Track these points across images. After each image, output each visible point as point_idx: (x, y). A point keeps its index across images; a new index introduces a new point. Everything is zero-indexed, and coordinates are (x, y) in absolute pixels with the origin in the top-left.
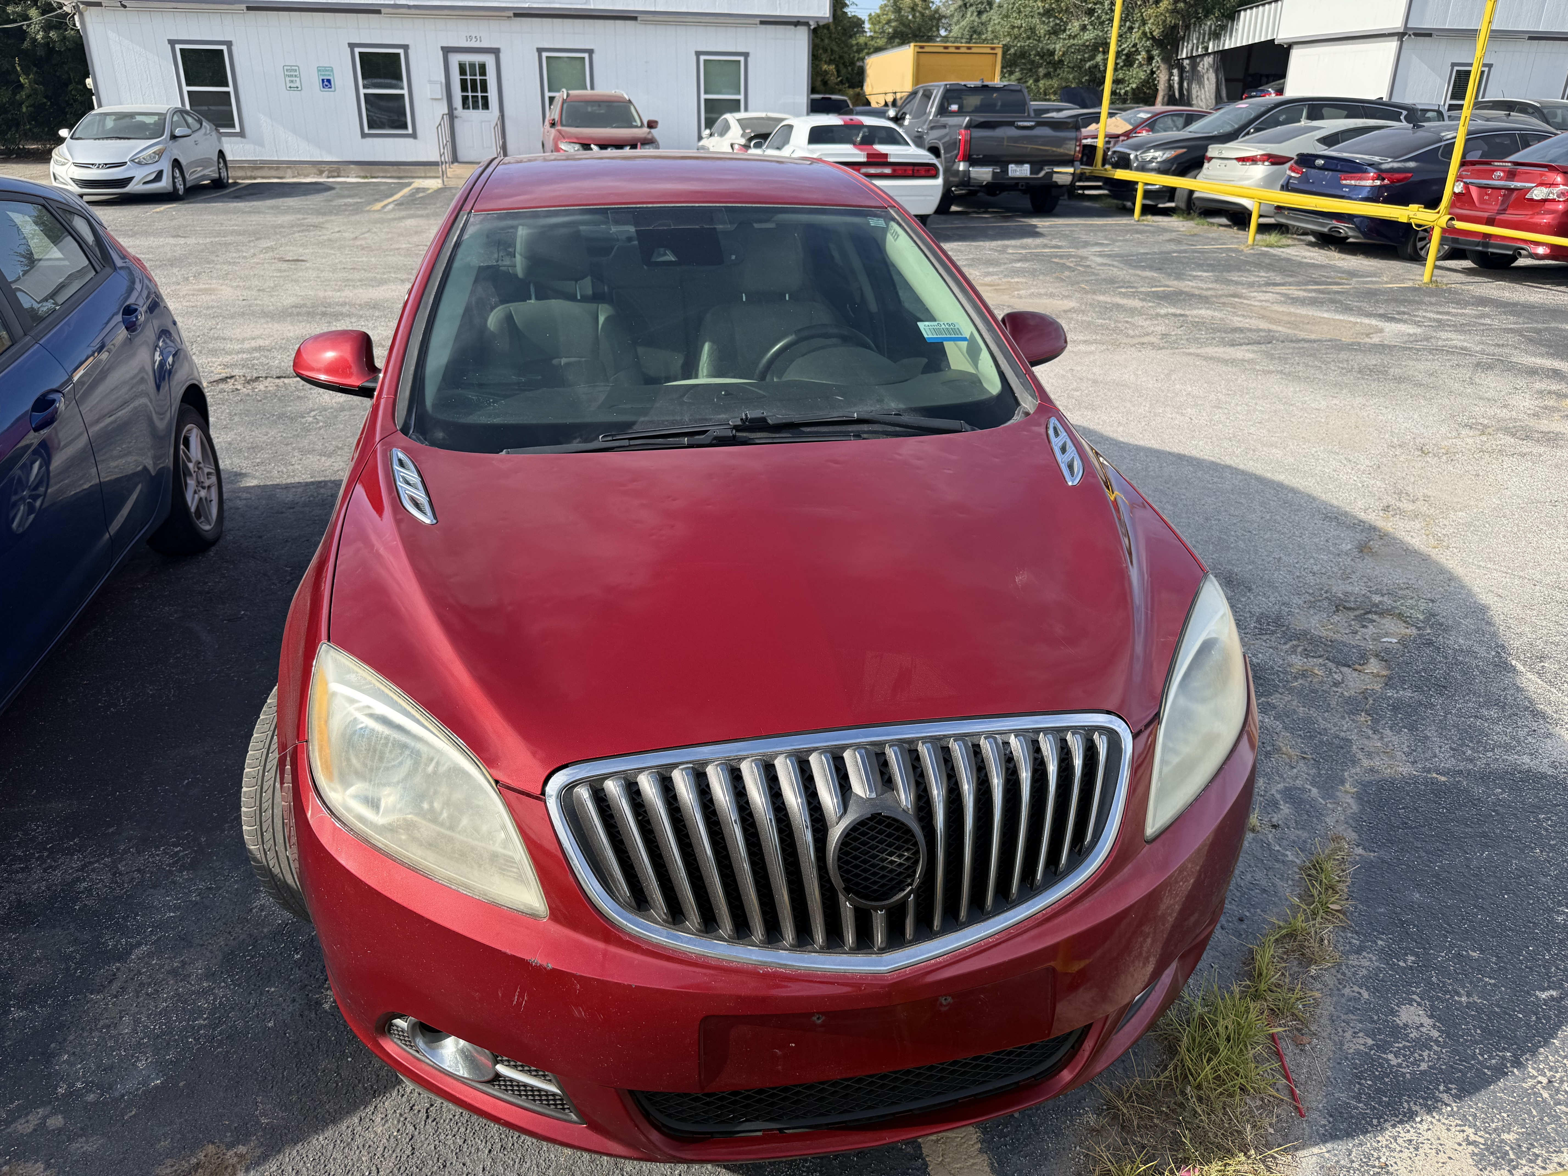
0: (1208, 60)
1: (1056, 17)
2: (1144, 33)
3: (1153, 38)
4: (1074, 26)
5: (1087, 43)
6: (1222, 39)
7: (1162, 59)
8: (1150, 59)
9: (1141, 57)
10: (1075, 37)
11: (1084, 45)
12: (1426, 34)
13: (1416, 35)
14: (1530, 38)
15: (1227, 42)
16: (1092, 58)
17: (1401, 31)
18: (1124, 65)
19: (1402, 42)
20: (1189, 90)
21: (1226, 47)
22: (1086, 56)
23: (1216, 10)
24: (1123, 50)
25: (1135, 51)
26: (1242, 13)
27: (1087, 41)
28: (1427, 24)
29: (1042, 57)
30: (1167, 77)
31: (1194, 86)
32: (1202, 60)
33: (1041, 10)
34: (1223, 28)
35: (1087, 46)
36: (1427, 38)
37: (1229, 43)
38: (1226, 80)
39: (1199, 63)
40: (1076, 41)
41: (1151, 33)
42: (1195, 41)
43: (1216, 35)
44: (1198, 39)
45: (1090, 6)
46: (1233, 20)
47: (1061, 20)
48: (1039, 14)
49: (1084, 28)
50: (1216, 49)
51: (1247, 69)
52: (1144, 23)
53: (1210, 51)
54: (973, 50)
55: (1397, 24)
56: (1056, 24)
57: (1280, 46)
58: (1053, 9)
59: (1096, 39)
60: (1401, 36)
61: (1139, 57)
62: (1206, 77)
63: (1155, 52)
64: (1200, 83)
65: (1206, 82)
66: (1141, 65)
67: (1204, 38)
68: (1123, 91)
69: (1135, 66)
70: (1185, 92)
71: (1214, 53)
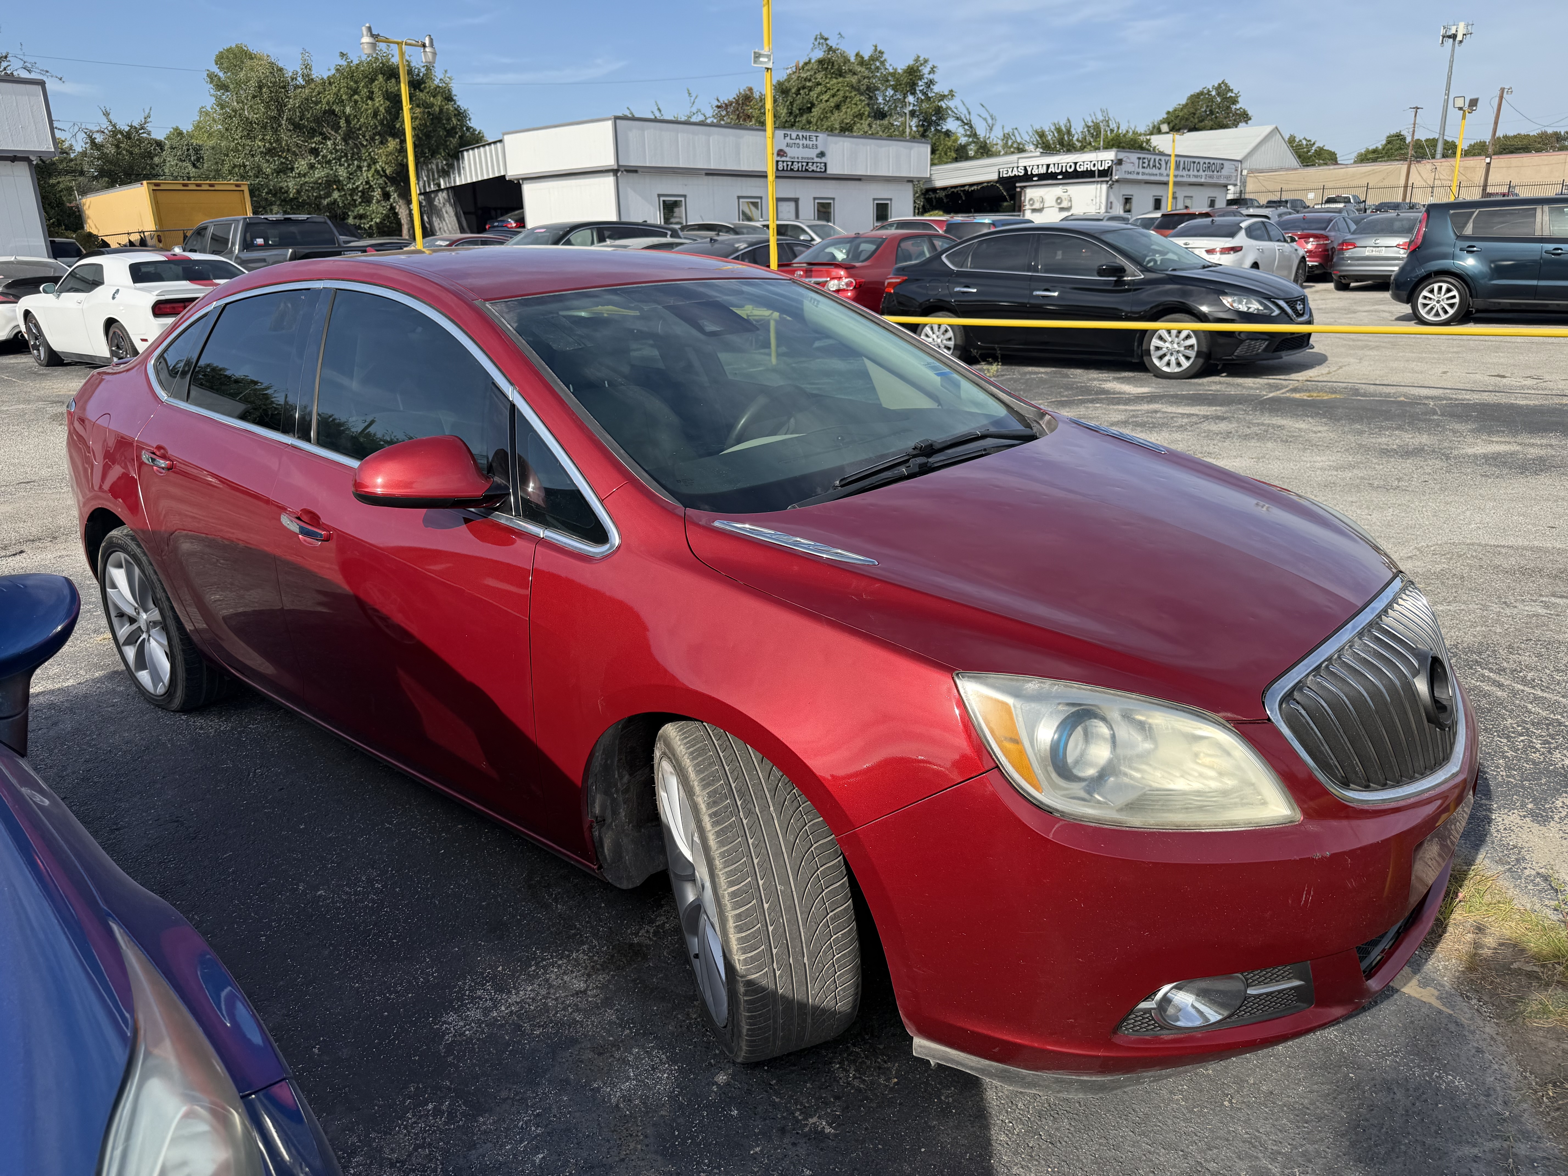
0: (442, 196)
1: (280, 156)
2: (377, 171)
3: (386, 176)
4: (301, 165)
5: (320, 181)
6: (452, 176)
7: (399, 196)
8: (386, 196)
9: (377, 194)
10: (305, 175)
11: (316, 183)
12: (633, 171)
13: (628, 171)
14: (707, 174)
15: (457, 179)
16: (328, 195)
17: (616, 167)
18: (362, 202)
19: (617, 177)
20: (431, 223)
21: (458, 183)
22: (322, 193)
23: (442, 150)
24: (358, 187)
25: (369, 188)
26: (465, 153)
27: (319, 178)
28: (633, 162)
29: (275, 195)
30: (408, 212)
31: (434, 219)
32: (437, 195)
33: (262, 149)
34: (451, 166)
35: (320, 184)
36: (635, 175)
37: (460, 180)
38: (464, 213)
39: (434, 198)
40: (307, 179)
41: (384, 171)
42: (425, 179)
43: (445, 173)
44: (428, 177)
45: (313, 145)
46: (458, 160)
47: (287, 159)
48: (262, 153)
49: (312, 167)
50: (448, 186)
51: (475, 203)
52: (375, 162)
53: (442, 187)
54: (217, 188)
55: (610, 161)
56: (282, 163)
57: (511, 181)
58: (274, 148)
59: (327, 177)
60: (615, 172)
61: (375, 194)
62: (444, 211)
63: (391, 189)
64: (441, 217)
65: (446, 215)
66: (378, 202)
67: (433, 175)
68: (367, 226)
69: (374, 201)
70: (427, 225)
71: (447, 189)
